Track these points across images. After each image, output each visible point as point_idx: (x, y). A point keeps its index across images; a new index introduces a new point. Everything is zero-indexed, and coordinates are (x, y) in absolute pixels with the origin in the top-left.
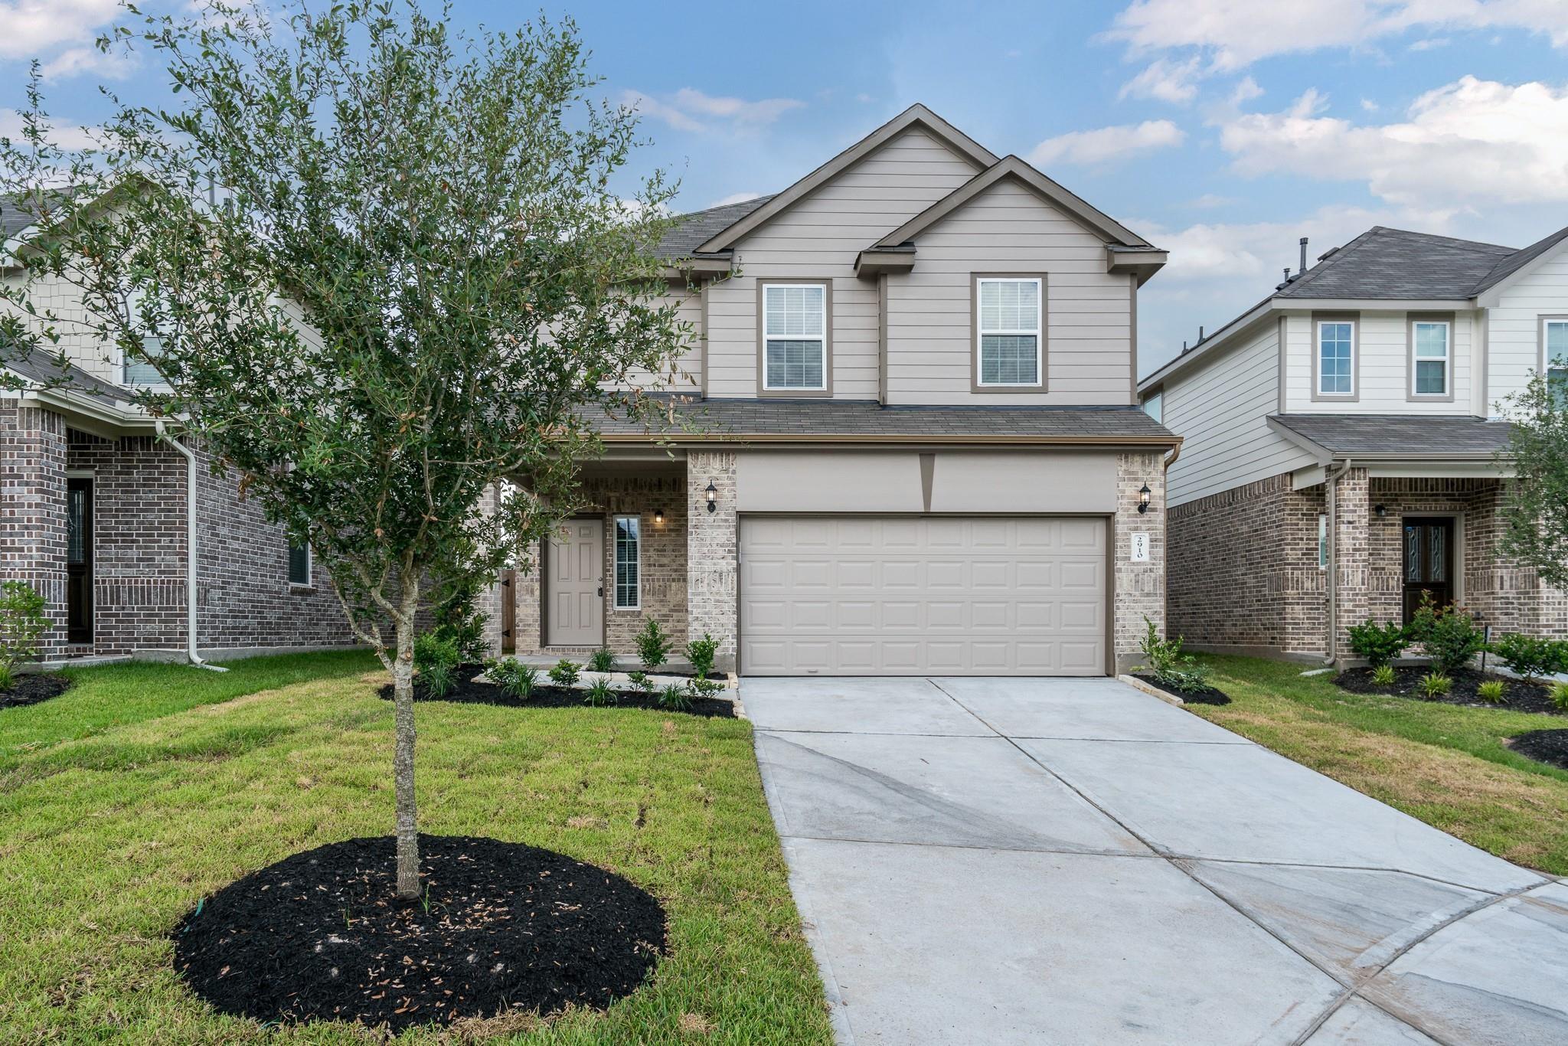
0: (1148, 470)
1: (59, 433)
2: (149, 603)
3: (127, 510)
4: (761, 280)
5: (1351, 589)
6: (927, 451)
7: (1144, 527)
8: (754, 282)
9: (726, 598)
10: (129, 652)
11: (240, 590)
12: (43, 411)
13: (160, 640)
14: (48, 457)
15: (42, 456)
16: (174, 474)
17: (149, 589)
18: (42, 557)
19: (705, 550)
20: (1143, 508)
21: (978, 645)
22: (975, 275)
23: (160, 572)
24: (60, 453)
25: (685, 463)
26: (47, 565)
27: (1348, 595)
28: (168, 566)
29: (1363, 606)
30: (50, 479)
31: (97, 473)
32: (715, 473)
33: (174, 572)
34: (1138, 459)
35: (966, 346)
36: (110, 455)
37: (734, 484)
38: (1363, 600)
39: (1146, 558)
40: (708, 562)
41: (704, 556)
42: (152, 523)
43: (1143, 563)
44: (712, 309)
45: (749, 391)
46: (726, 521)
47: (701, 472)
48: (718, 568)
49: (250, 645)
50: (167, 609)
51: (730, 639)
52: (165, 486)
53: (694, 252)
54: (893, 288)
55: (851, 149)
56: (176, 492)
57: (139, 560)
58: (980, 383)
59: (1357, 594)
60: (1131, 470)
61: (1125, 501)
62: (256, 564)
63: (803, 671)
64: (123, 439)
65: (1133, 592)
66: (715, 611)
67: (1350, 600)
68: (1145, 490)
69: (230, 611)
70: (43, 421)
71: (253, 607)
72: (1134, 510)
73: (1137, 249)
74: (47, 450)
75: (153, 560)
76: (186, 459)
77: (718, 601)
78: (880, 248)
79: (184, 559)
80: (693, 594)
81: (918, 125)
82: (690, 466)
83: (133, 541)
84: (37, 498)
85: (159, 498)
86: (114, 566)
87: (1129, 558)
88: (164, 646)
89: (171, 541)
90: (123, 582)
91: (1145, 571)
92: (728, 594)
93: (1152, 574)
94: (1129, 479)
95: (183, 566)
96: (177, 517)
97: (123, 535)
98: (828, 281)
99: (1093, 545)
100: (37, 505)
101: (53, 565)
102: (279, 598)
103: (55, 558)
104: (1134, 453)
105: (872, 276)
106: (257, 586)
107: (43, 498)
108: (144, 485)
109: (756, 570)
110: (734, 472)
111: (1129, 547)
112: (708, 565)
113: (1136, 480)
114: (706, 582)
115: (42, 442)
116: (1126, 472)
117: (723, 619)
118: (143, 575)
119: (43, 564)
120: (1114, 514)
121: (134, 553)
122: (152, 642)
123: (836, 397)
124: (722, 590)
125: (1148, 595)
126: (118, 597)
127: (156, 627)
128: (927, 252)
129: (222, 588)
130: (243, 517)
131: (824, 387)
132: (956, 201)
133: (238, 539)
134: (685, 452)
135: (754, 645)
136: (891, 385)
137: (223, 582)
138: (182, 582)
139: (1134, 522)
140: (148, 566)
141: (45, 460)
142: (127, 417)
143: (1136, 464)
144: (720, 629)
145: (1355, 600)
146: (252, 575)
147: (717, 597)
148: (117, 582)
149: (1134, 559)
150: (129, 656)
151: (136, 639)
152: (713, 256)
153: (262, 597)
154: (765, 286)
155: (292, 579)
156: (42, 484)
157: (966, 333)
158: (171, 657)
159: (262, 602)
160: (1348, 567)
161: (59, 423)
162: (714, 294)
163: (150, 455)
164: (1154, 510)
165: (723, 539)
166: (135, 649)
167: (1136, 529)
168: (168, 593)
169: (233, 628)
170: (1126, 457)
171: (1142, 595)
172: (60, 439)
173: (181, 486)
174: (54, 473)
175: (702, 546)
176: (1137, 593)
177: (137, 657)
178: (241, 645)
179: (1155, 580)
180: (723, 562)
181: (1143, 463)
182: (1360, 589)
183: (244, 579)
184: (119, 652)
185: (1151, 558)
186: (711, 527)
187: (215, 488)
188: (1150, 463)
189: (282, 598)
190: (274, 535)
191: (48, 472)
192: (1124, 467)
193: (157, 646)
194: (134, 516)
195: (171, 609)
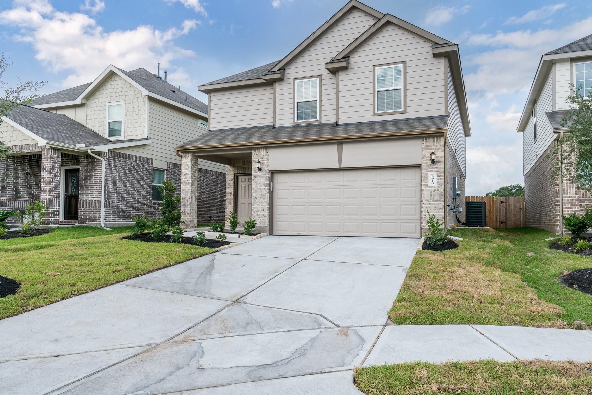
0: (436, 144)
1: (58, 155)
2: (91, 207)
3: (87, 178)
4: (295, 79)
5: (569, 197)
6: (340, 142)
7: (434, 170)
8: (292, 80)
9: (265, 204)
10: (86, 223)
11: (126, 203)
12: (52, 149)
13: (93, 219)
14: (53, 163)
15: (51, 162)
16: (98, 166)
17: (91, 202)
18: (49, 193)
19: (258, 186)
20: (433, 161)
21: (364, 224)
22: (375, 66)
23: (94, 197)
24: (58, 161)
25: (252, 153)
26: (52, 195)
27: (568, 200)
28: (96, 195)
29: (576, 205)
30: (54, 169)
31: (80, 166)
32: (262, 156)
33: (97, 197)
34: (431, 140)
35: (371, 97)
36: (83, 161)
37: (268, 160)
38: (577, 202)
39: (435, 184)
40: (259, 190)
41: (258, 188)
42: (92, 182)
43: (434, 187)
44: (278, 92)
45: (289, 123)
46: (265, 174)
47: (257, 156)
48: (262, 193)
49: (132, 222)
50: (95, 209)
51: (266, 220)
52: (96, 170)
53: (269, 72)
54: (342, 76)
55: (327, 22)
56: (98, 172)
57: (89, 194)
58: (376, 112)
59: (573, 200)
60: (428, 145)
61: (425, 159)
62: (136, 194)
63: (295, 233)
64: (86, 155)
65: (429, 200)
66: (261, 209)
67: (569, 203)
68: (433, 153)
69: (121, 210)
70: (52, 152)
71: (133, 209)
72: (430, 162)
73: (444, 45)
74: (53, 161)
75: (92, 193)
76: (101, 161)
77: (262, 206)
78: (333, 61)
79: (100, 193)
80: (254, 203)
81: (354, 8)
82: (253, 154)
83: (88, 188)
84: (49, 175)
85: (95, 174)
86: (83, 196)
87: (427, 185)
88: (94, 221)
89: (97, 187)
90: (85, 201)
91: (435, 190)
92: (266, 203)
93: (438, 192)
94: (427, 149)
95: (100, 195)
96: (98, 180)
97: (85, 186)
98: (320, 76)
99: (415, 179)
100: (49, 177)
101: (54, 196)
102: (147, 206)
103: (54, 193)
104: (429, 137)
105: (334, 72)
106: (136, 202)
107: (50, 175)
108: (91, 170)
109: (279, 194)
110: (268, 156)
111: (427, 179)
112: (259, 192)
113: (430, 149)
114: (258, 198)
115: (51, 158)
116: (426, 146)
117: (264, 212)
118: (90, 198)
119: (50, 195)
120: (421, 165)
121: (88, 192)
122: (91, 220)
123: (323, 122)
124: (263, 201)
125: (436, 201)
126: (84, 206)
127: (92, 215)
128: (354, 59)
129: (118, 202)
130: (129, 179)
131: (318, 119)
132: (364, 37)
133: (126, 186)
134: (251, 149)
135: (278, 223)
136: (340, 116)
137: (118, 201)
138: (99, 201)
139: (430, 168)
140: (91, 196)
141: (52, 163)
142: (81, 149)
143: (430, 142)
144: (263, 216)
145: (572, 202)
146: (133, 198)
147: (262, 204)
148: (84, 201)
149: (430, 185)
150: (86, 225)
151: (88, 219)
152: (275, 72)
153: (138, 205)
154: (296, 81)
155: (153, 200)
156: (50, 171)
157: (371, 91)
158: (95, 225)
159: (138, 207)
160: (567, 186)
161: (58, 152)
162: (279, 87)
163: (93, 160)
164: (439, 162)
165: (264, 182)
166: (87, 222)
167: (431, 171)
168: (96, 204)
169: (123, 216)
170: (426, 139)
171: (433, 201)
172: (58, 157)
173: (100, 170)
174: (55, 167)
175: (257, 184)
176: (431, 200)
177: (88, 225)
178: (126, 222)
179: (440, 194)
180: (264, 190)
181: (434, 141)
182: (575, 197)
183: (129, 199)
184: (83, 223)
185: (438, 184)
186: (260, 177)
187: (116, 170)
188: (437, 141)
189: (149, 206)
190: (145, 184)
191: (53, 167)
192: (425, 144)
193: (93, 221)
194: (88, 180)
195: (96, 209)
